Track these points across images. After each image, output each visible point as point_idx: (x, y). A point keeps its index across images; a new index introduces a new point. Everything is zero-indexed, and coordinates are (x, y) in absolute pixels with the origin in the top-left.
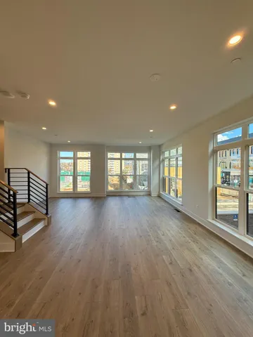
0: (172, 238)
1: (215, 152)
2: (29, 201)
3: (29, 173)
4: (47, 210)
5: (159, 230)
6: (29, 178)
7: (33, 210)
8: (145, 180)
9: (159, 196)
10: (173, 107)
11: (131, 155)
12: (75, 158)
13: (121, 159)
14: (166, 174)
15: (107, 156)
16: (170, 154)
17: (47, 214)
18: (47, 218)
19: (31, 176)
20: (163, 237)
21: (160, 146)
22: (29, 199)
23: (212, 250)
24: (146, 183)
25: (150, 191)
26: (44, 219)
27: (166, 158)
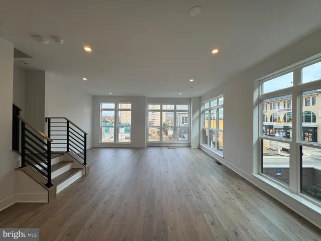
0: (214, 194)
1: (260, 101)
2: (68, 151)
3: (68, 122)
4: (85, 159)
5: (200, 184)
6: (68, 127)
7: (71, 159)
8: (185, 133)
9: (199, 148)
10: (215, 51)
11: (171, 107)
12: (116, 110)
13: (161, 111)
14: (207, 126)
15: (147, 108)
16: (210, 106)
17: (85, 163)
18: (85, 168)
19: (70, 125)
20: (204, 192)
21: (200, 98)
22: (68, 148)
23: (259, 209)
24: (186, 135)
25: (190, 143)
26: (82, 169)
27: (207, 110)
